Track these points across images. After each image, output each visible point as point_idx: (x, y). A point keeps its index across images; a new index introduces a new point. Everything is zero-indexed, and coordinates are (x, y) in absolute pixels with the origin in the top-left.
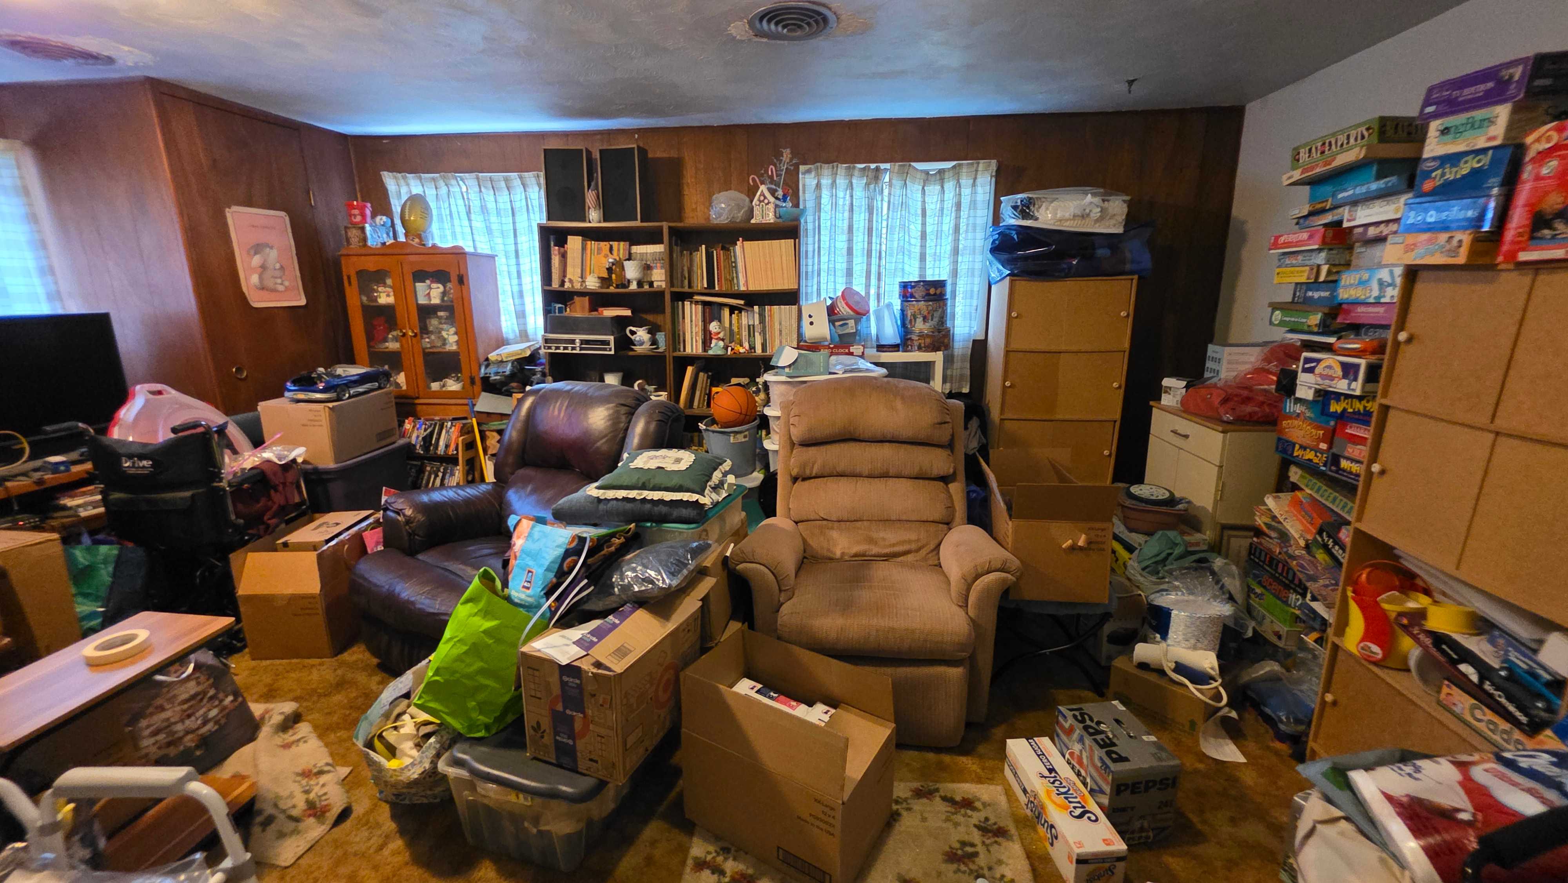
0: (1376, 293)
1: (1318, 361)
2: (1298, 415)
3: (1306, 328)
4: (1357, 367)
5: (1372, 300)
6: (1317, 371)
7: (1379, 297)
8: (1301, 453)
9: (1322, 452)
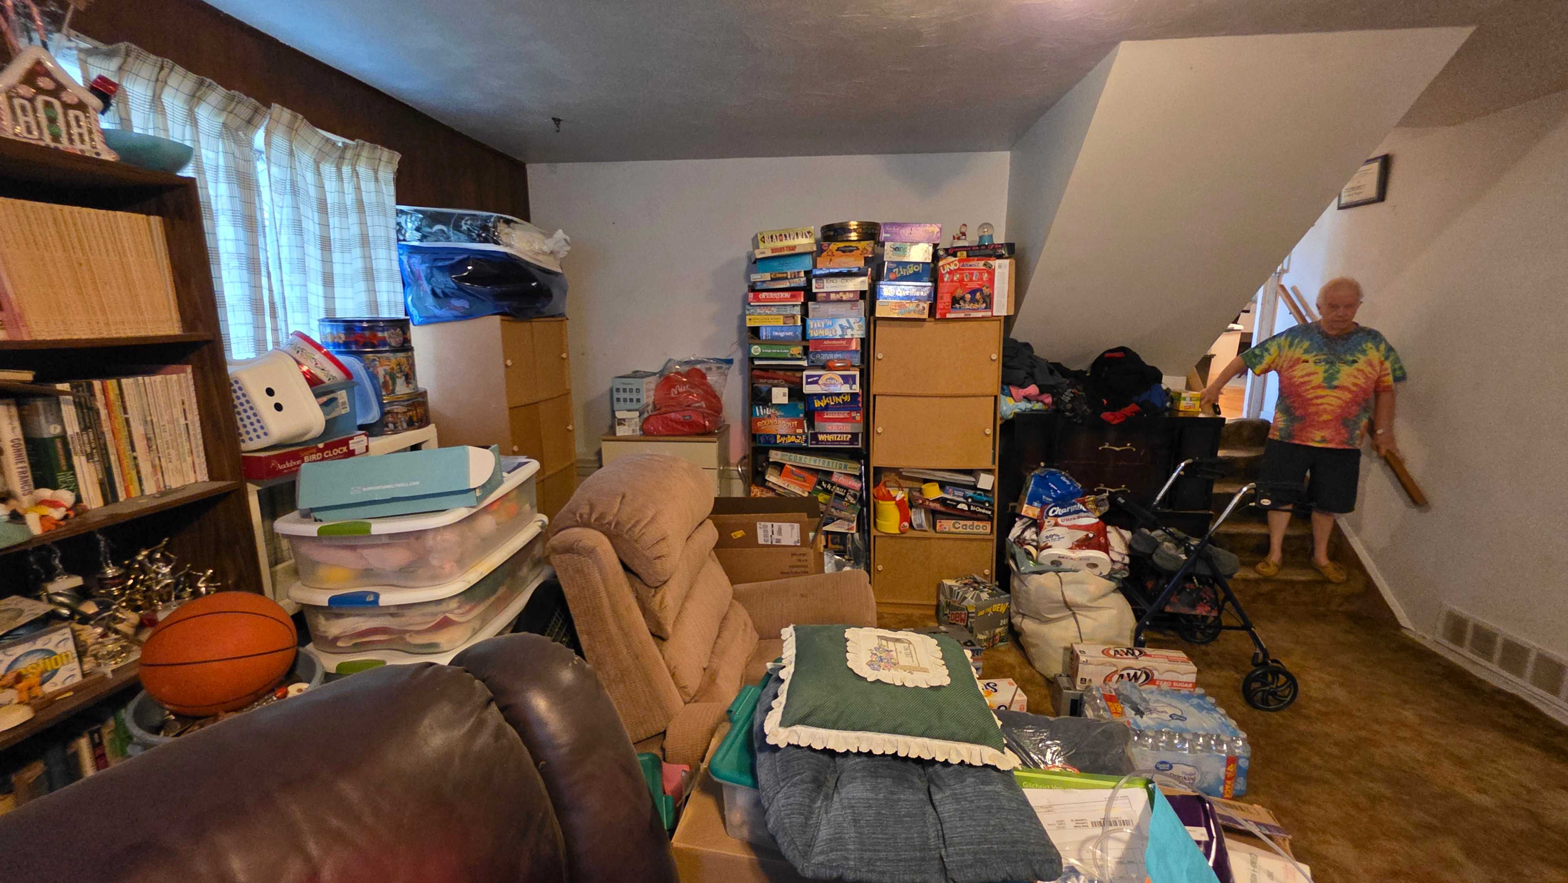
0: (839, 332)
1: (820, 376)
2: (769, 416)
3: (789, 356)
4: (854, 377)
5: (838, 337)
6: (820, 382)
7: (843, 335)
8: (783, 439)
9: (801, 435)
